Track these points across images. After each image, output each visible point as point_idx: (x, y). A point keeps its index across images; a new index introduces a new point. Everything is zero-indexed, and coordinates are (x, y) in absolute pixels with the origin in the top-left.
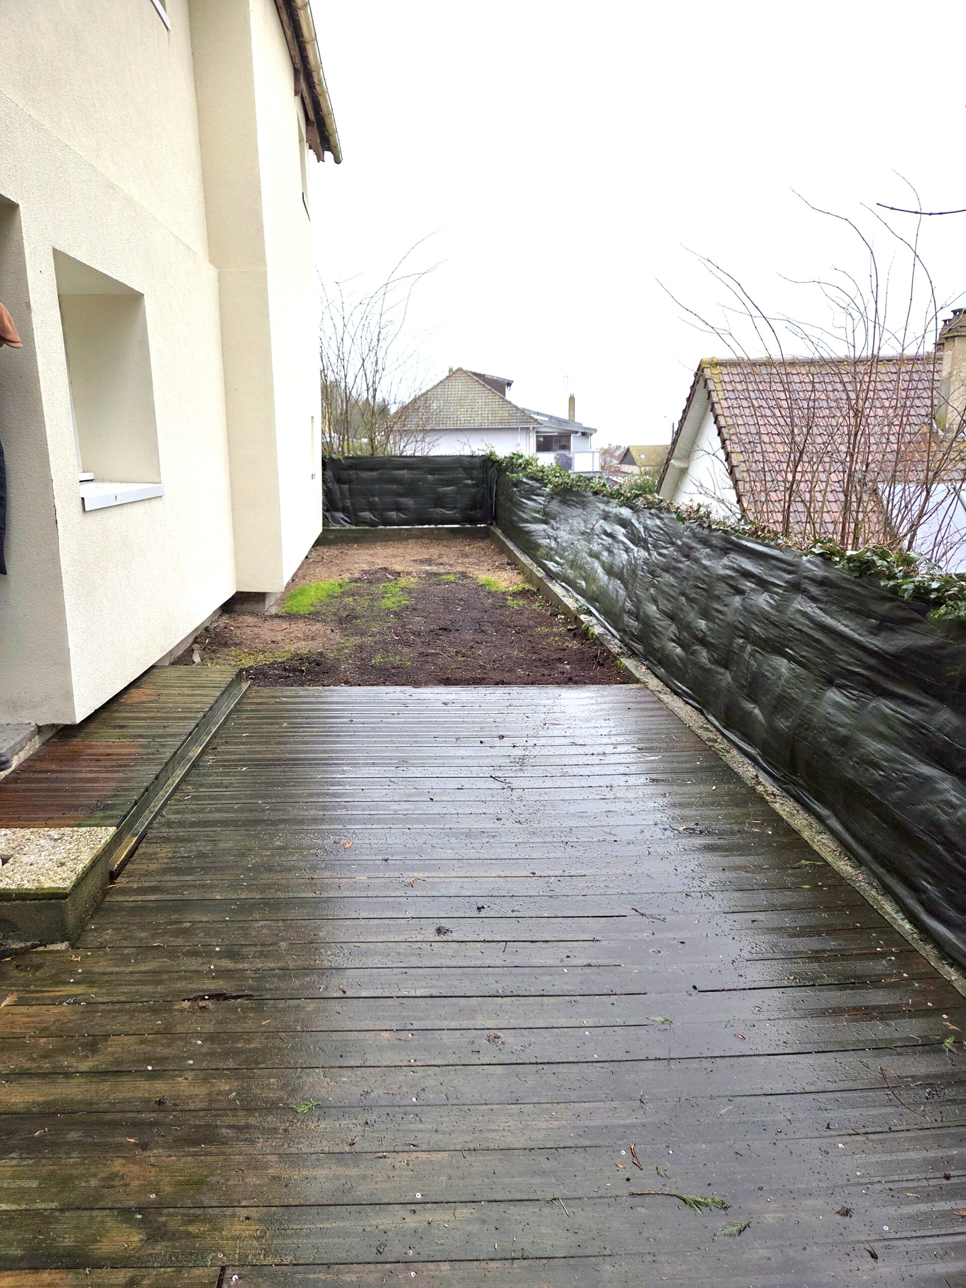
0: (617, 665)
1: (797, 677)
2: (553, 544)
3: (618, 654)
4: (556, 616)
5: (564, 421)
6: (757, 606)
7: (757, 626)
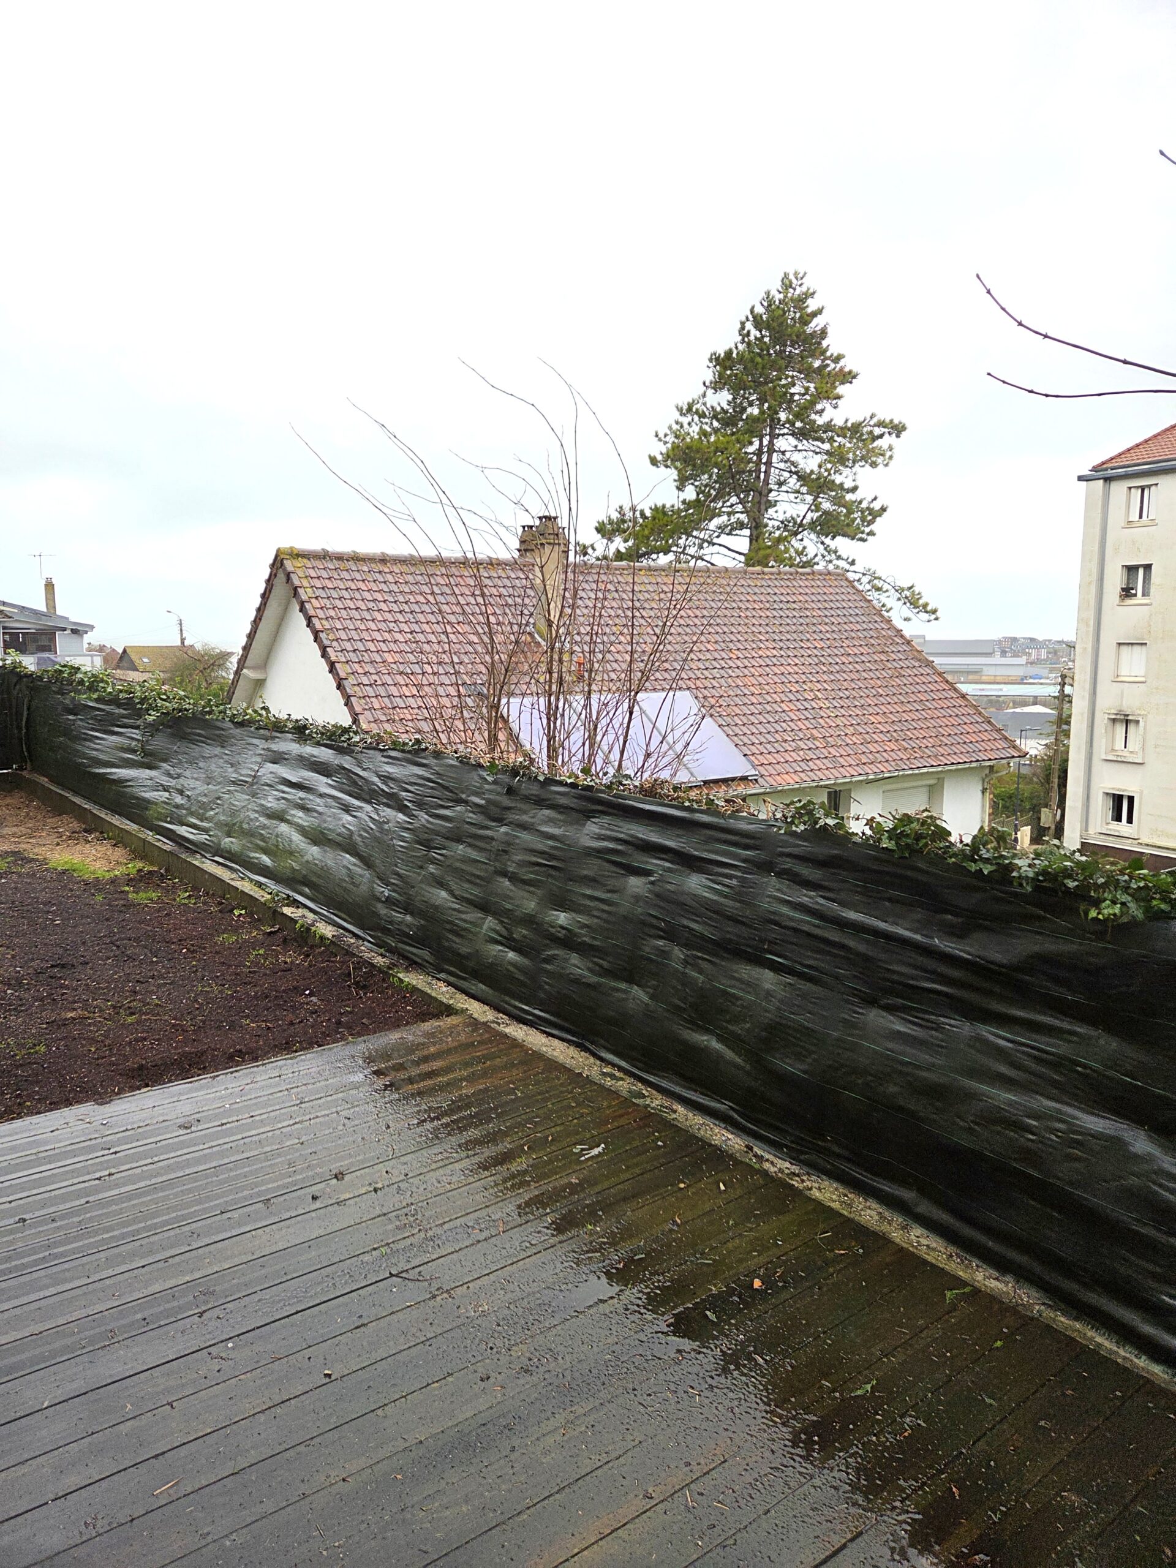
0: (392, 985)
1: (804, 996)
2: (179, 800)
3: (389, 968)
4: (231, 911)
5: (43, 615)
6: (689, 894)
7: (697, 922)
